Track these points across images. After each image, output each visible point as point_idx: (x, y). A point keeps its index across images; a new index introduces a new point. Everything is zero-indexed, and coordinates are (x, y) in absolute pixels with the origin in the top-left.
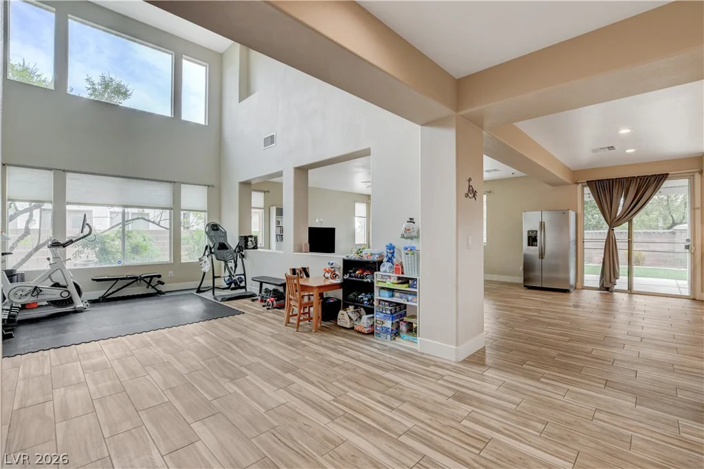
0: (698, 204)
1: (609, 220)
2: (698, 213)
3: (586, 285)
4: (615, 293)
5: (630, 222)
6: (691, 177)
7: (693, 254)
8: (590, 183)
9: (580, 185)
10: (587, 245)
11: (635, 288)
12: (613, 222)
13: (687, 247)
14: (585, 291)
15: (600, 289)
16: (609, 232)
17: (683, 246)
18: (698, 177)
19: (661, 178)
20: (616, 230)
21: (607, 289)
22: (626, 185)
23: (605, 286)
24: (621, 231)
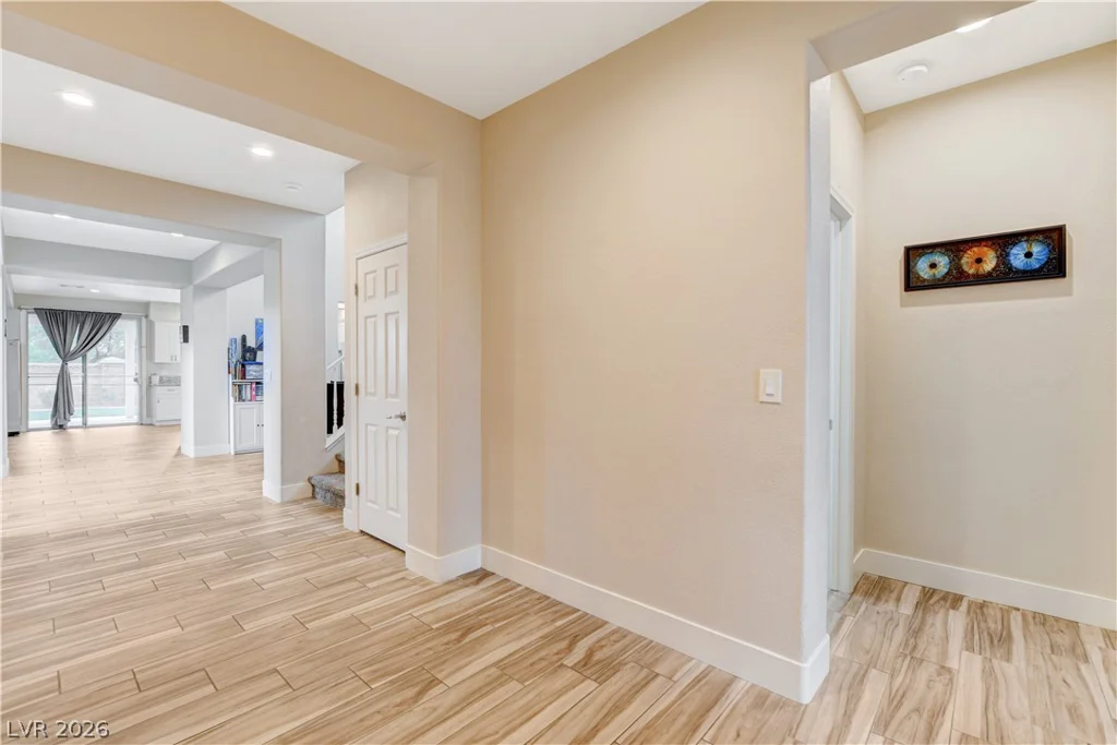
0: (144, 344)
1: (62, 353)
2: (144, 350)
3: (30, 427)
4: (70, 430)
5: (84, 357)
6: (139, 319)
7: (141, 386)
8: (37, 311)
9: (23, 313)
10: (31, 381)
11: (89, 423)
12: (66, 357)
13: (136, 380)
14: (31, 434)
15: (53, 428)
16: (63, 367)
17: (132, 379)
18: (144, 320)
19: (115, 317)
20: (70, 364)
21: (61, 427)
22: (81, 319)
23: (59, 423)
24: (74, 366)
